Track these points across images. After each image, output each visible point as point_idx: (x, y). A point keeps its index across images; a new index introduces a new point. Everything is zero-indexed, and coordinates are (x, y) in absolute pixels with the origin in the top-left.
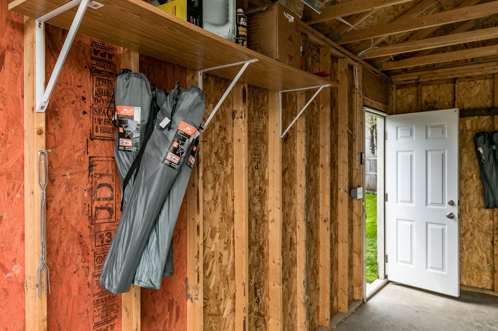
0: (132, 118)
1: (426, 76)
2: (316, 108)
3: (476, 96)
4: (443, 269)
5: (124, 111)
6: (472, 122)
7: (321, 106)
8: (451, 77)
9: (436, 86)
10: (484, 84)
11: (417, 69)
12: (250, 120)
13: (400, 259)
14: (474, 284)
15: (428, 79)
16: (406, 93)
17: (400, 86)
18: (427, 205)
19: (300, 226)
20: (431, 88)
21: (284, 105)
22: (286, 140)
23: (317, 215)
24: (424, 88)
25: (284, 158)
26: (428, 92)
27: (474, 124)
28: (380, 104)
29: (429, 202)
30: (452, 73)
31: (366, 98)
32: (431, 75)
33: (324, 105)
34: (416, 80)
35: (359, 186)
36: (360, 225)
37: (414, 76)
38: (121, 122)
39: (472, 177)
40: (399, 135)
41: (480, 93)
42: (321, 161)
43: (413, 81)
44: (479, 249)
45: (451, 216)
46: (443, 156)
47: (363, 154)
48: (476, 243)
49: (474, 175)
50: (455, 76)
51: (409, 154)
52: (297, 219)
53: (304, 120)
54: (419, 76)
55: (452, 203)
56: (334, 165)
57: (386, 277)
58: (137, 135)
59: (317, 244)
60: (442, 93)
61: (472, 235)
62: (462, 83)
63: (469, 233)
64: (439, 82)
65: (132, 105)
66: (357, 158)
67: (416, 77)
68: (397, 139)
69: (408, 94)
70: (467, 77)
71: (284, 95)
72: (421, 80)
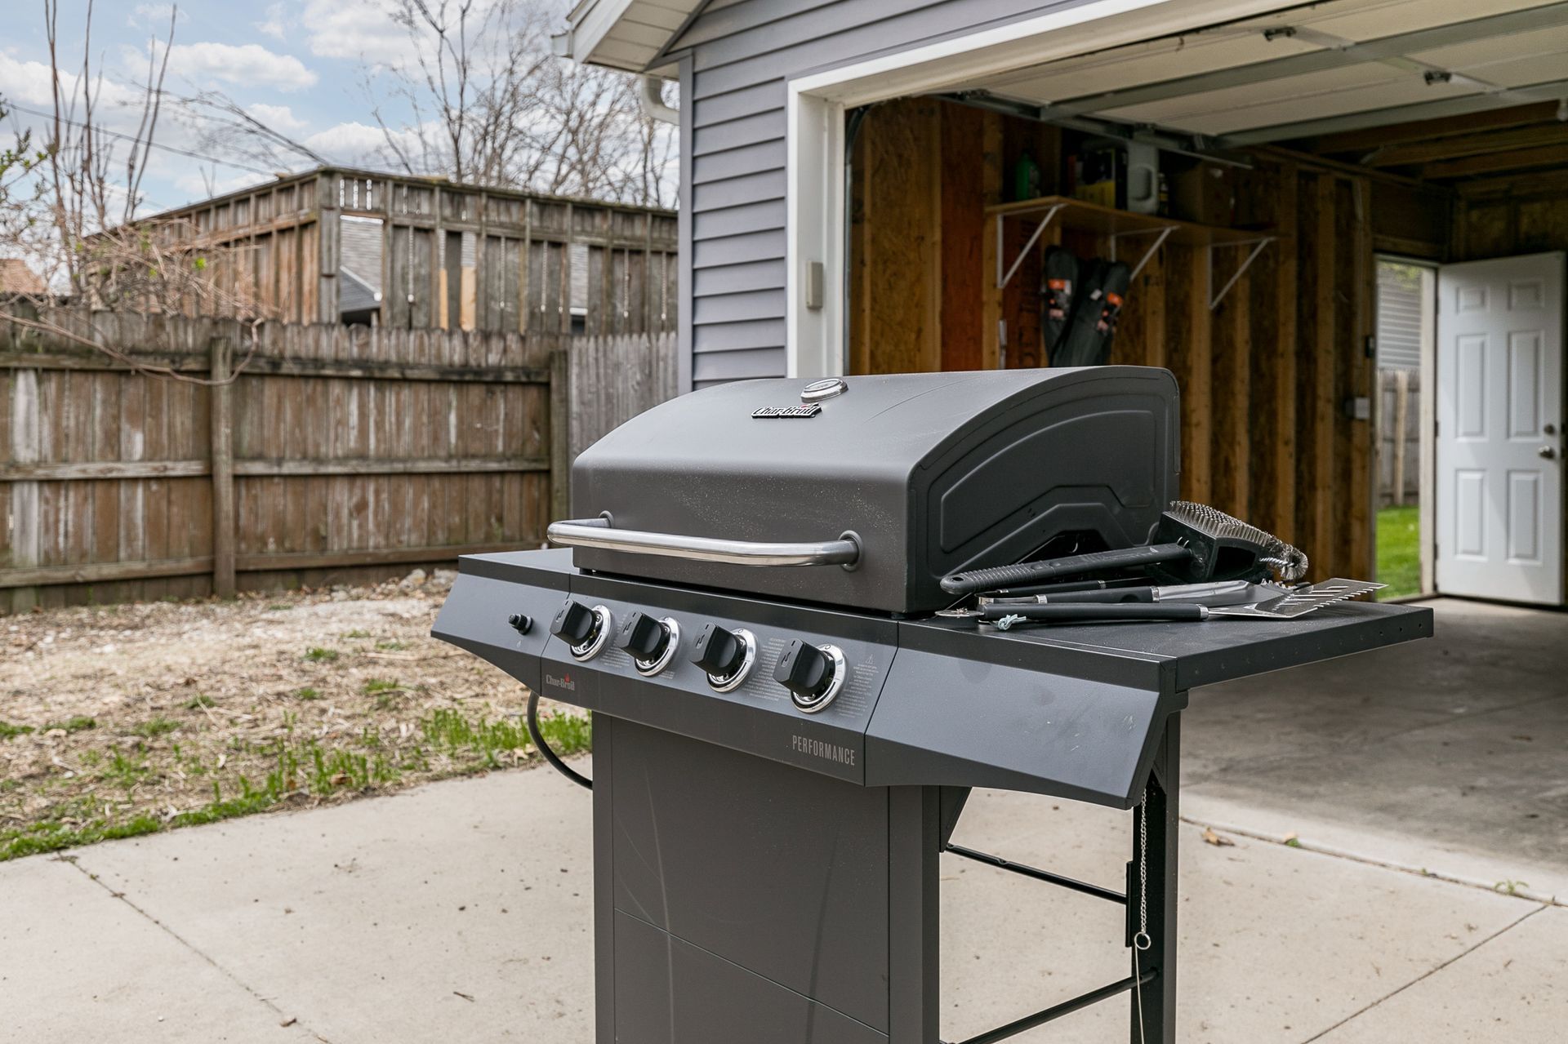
0: (1062, 290)
1: (1527, 184)
2: (1271, 263)
4: (1534, 556)
5: (1056, 284)
9: (1548, 204)
12: (1169, 285)
13: (1461, 547)
16: (1489, 217)
18: (1508, 435)
21: (1216, 262)
22: (1218, 312)
23: (1272, 433)
24: (1523, 208)
25: (1216, 338)
26: (1532, 214)
28: (1420, 244)
29: (1513, 430)
31: (1380, 237)
34: (1505, 191)
35: (1363, 396)
36: (1364, 468)
38: (1051, 294)
40: (1462, 303)
42: (1281, 347)
43: (1498, 195)
45: (1548, 455)
46: (1537, 341)
47: (1371, 340)
51: (1477, 340)
53: (1247, 283)
54: (1512, 185)
55: (1550, 430)
56: (1306, 355)
57: (1435, 587)
58: (1066, 306)
59: (1272, 479)
65: (1062, 278)
66: (1359, 346)
67: (1506, 187)
68: (1457, 310)
71: (1216, 252)
72: (1517, 192)
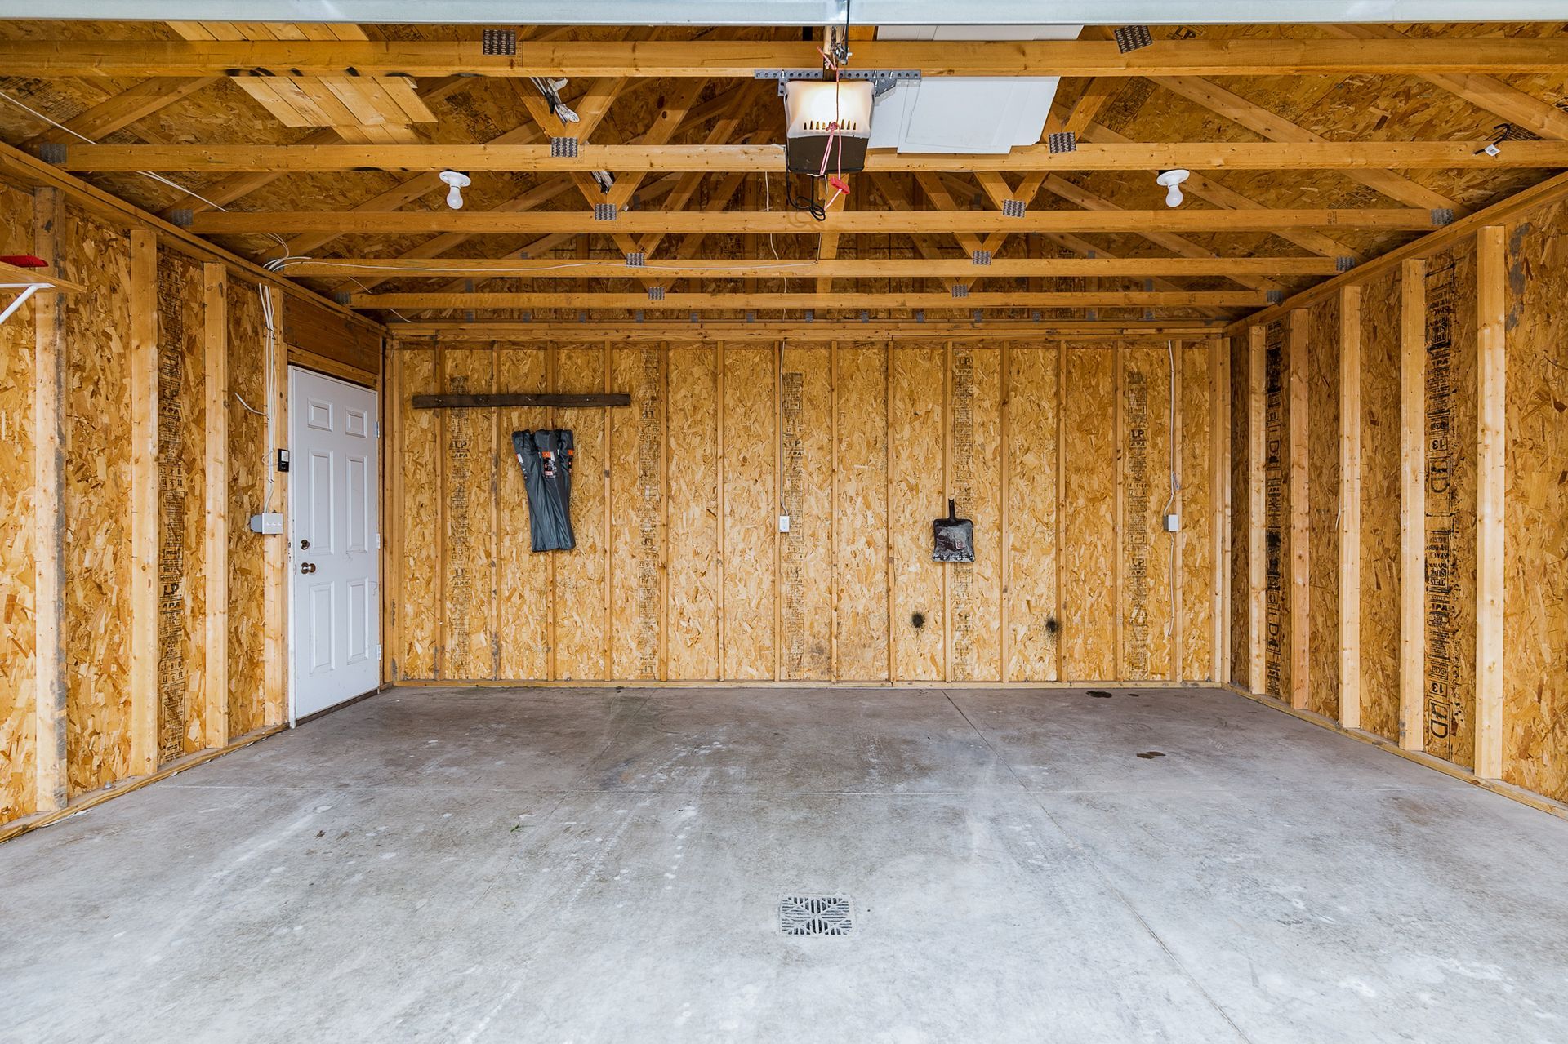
1: (448, 332)
3: (526, 375)
6: (520, 416)
7: (135, 343)
8: (485, 339)
9: (467, 352)
10: (537, 357)
11: (437, 317)
14: (523, 676)
15: (452, 338)
16: (419, 358)
17: (407, 345)
19: (44, 573)
20: (459, 353)
23: (121, 556)
24: (448, 353)
26: (455, 359)
27: (523, 419)
28: (348, 368)
30: (488, 332)
31: (298, 351)
32: (454, 332)
33: (142, 342)
34: (432, 337)
36: (278, 584)
37: (427, 330)
39: (520, 504)
41: (530, 370)
42: (135, 450)
43: (427, 339)
44: (530, 617)
48: (526, 608)
49: (524, 501)
50: (493, 338)
52: (36, 559)
54: (438, 331)
56: (189, 465)
59: (122, 613)
60: (476, 365)
61: (521, 597)
62: (505, 352)
63: (517, 595)
64: (470, 346)
66: (272, 459)
67: (433, 332)
69: (423, 360)
70: (514, 343)
72: (440, 338)
